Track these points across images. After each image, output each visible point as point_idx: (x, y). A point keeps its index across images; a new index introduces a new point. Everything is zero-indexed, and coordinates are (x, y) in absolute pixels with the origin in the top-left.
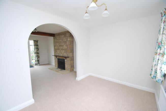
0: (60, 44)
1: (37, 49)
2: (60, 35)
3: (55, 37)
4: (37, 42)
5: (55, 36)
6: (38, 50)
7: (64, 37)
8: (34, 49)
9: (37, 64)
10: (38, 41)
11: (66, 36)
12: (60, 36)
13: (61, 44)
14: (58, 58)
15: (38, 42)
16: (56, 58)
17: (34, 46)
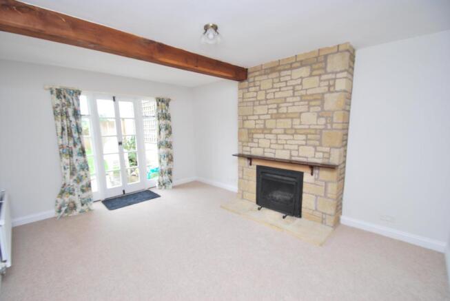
0: (278, 108)
1: (167, 132)
2: (280, 71)
3: (251, 80)
4: (167, 105)
5: (249, 76)
6: (170, 133)
7: (311, 75)
8: (157, 129)
9: (164, 184)
10: (169, 100)
11: (325, 68)
12: (283, 73)
13: (281, 110)
14: (258, 167)
15: (170, 104)
16: (251, 164)
17: (156, 119)
